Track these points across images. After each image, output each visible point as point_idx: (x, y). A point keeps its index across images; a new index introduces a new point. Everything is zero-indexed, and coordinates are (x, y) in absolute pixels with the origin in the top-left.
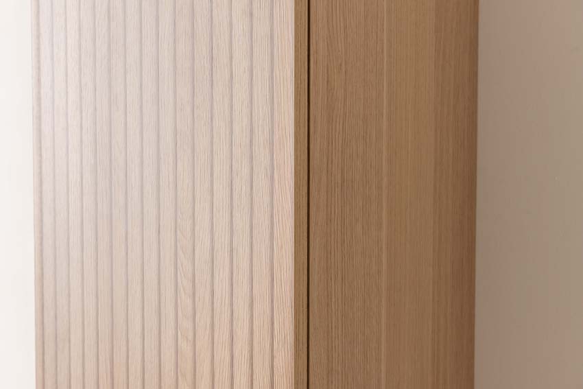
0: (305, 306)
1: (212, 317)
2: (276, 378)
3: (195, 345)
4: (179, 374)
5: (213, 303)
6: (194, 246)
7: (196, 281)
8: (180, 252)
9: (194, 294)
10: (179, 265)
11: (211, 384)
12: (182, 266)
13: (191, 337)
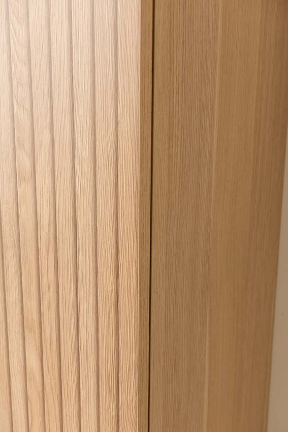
0: (150, 70)
1: (51, 84)
2: (120, 143)
3: (32, 115)
4: (16, 143)
5: (50, 70)
6: (28, 9)
7: (32, 48)
8: (12, 16)
9: (29, 60)
10: (12, 31)
11: (51, 151)
12: (15, 31)
13: (28, 106)
